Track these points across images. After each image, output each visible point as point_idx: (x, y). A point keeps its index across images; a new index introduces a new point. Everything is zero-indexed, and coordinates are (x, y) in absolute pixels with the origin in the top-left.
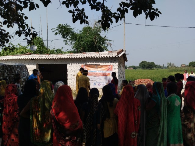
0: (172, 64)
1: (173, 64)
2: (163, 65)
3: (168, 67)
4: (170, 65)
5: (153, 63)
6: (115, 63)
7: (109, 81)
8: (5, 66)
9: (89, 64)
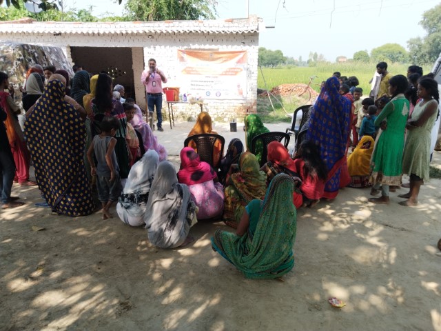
0: (318, 57)
1: (321, 56)
2: (300, 57)
3: (308, 62)
4: (314, 58)
5: (279, 52)
6: (253, 46)
7: (239, 86)
8: (26, 48)
9: (195, 49)
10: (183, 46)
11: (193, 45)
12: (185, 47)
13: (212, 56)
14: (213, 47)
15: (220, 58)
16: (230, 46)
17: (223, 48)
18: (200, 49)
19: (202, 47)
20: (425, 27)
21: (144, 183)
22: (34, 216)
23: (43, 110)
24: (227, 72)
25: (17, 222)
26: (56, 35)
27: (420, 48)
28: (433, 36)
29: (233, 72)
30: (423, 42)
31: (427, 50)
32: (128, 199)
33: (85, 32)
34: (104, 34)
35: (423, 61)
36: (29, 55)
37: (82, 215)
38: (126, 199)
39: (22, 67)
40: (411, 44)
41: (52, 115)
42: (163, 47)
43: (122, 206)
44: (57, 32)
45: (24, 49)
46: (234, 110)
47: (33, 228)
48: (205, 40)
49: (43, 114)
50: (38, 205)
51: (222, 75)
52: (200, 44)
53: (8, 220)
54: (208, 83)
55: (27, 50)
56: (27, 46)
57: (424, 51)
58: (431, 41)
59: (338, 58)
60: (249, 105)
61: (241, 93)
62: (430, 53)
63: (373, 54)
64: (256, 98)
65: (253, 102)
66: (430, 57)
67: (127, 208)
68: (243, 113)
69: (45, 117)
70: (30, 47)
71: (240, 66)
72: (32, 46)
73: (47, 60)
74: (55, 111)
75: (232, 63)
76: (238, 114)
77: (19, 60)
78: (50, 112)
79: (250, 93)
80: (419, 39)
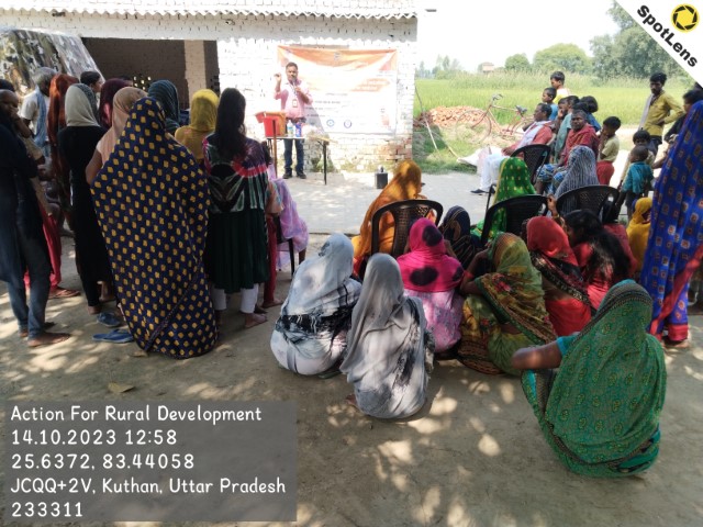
1: (455, 62)
2: (422, 65)
6: (407, 42)
7: (383, 111)
8: (22, 36)
9: (309, 46)
10: (287, 39)
11: (305, 37)
12: (291, 42)
13: (337, 58)
14: (340, 41)
15: (351, 62)
16: (368, 41)
17: (356, 44)
18: (317, 46)
19: (321, 41)
20: (616, 19)
21: (328, 295)
22: (101, 361)
23: (131, 158)
24: (364, 85)
25: (72, 376)
26: (56, 14)
27: (609, 52)
28: (628, 33)
29: (373, 86)
30: (613, 42)
31: (619, 55)
32: (298, 325)
33: (111, 12)
34: (147, 16)
35: (613, 72)
36: (29, 51)
37: (196, 355)
38: (293, 326)
39: (15, 73)
40: (596, 44)
41: (150, 167)
42: (252, 40)
43: (286, 337)
44: (60, 11)
45: (18, 38)
46: (375, 151)
47: (112, 387)
48: (326, 30)
49: (131, 165)
50: (98, 338)
51: (356, 90)
52: (316, 36)
53: (52, 372)
54: (331, 105)
55: (25, 41)
56: (24, 33)
57: (615, 56)
58: (624, 41)
59: (480, 67)
60: (399, 143)
61: (387, 123)
62: (623, 60)
63: (536, 60)
64: (411, 132)
65: (406, 137)
66: (624, 67)
67: (297, 342)
68: (389, 157)
69: (135, 171)
70: (29, 35)
71: (384, 75)
72: (31, 33)
73: (60, 60)
74: (156, 159)
75: (372, 70)
76: (381, 159)
77: (10, 59)
78: (147, 161)
79: (402, 122)
80: (607, 38)
